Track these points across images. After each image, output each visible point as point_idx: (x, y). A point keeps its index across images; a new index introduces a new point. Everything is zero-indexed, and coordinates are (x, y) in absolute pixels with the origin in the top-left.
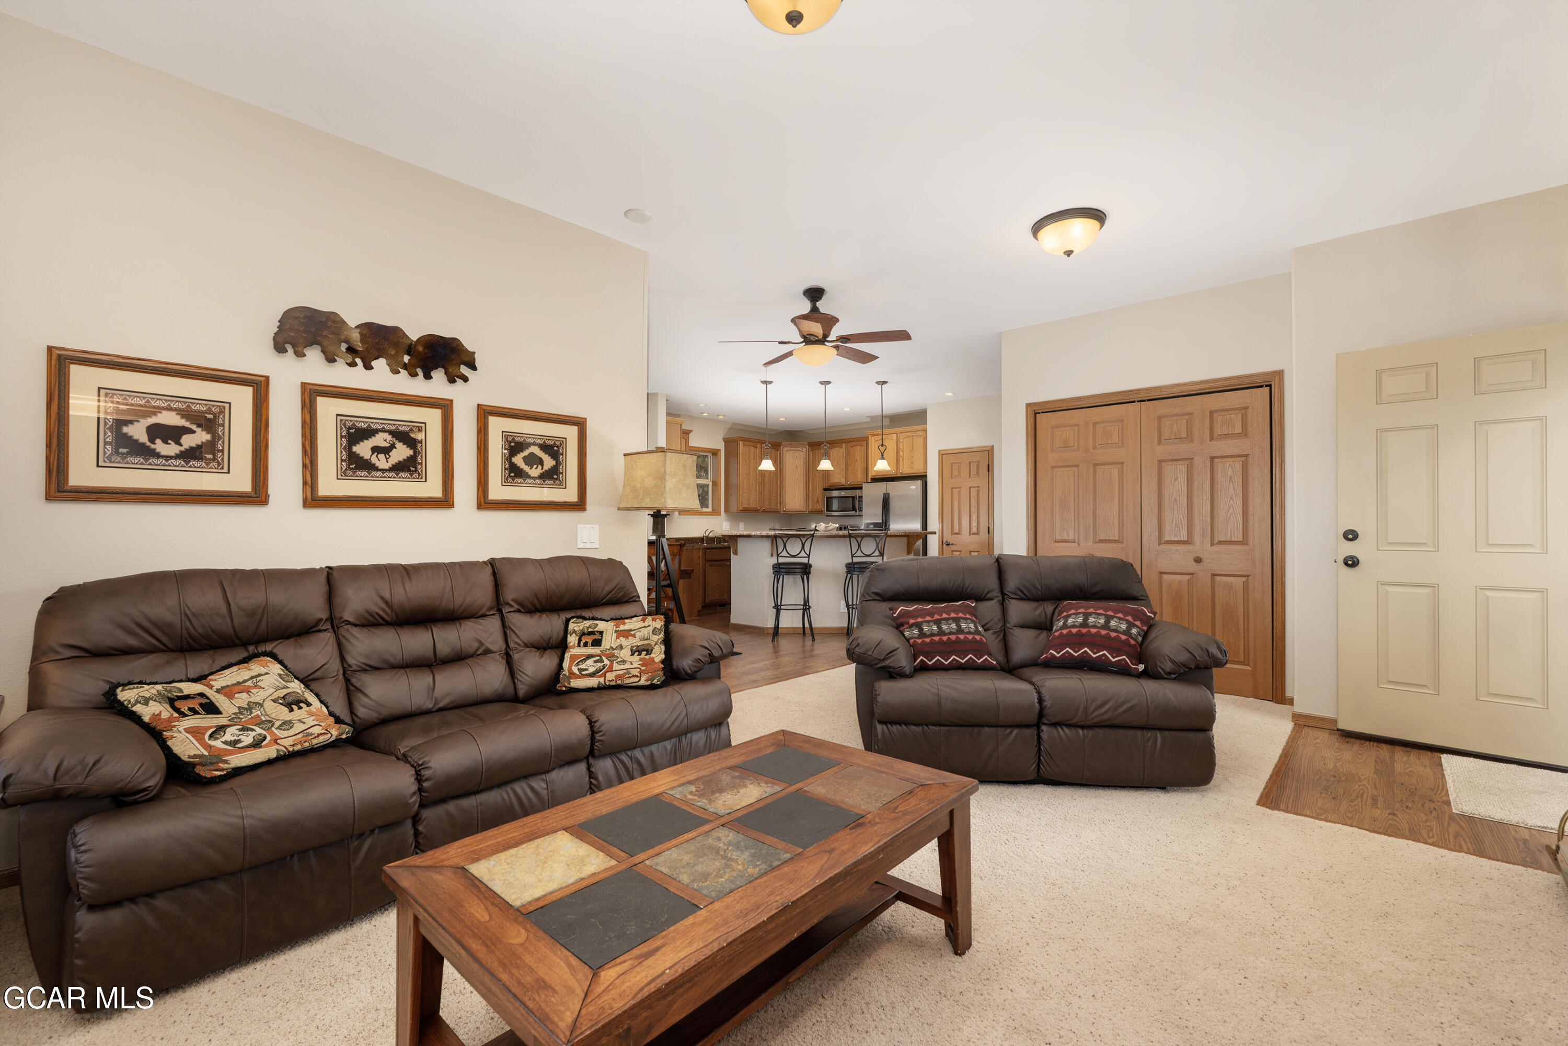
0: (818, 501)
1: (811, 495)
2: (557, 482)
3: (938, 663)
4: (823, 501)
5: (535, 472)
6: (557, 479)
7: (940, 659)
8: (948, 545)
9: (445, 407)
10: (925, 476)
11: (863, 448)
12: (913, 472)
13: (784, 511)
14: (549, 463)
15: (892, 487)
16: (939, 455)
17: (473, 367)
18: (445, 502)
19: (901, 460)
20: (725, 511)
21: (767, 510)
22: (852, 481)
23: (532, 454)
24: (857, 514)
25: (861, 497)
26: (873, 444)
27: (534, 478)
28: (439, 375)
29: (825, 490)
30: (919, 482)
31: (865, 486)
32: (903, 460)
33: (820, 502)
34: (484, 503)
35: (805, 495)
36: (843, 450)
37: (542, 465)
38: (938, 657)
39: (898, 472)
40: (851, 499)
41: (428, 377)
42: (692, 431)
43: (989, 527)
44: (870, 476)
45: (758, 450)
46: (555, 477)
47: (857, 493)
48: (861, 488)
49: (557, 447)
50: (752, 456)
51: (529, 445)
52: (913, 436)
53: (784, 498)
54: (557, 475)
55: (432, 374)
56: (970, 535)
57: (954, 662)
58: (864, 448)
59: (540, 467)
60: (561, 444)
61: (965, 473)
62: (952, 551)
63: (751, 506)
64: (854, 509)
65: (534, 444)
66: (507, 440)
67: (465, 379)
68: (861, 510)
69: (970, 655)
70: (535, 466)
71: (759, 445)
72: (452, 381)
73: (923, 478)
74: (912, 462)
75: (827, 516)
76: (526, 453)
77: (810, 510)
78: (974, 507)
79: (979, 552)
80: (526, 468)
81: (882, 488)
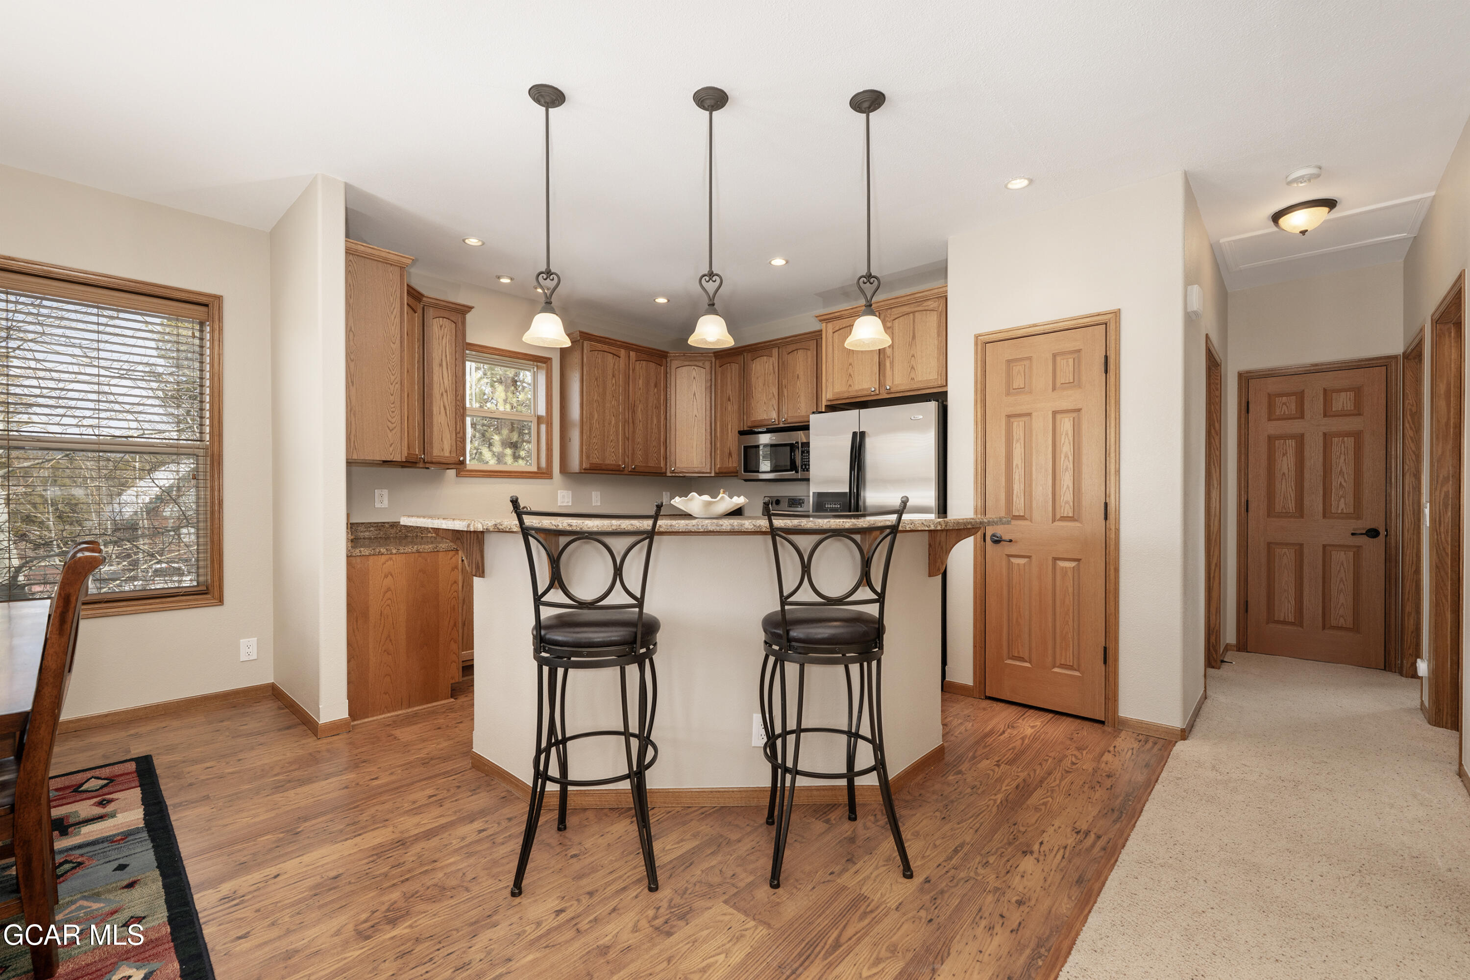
0: (730, 454)
1: (718, 445)
4: (739, 455)
8: (997, 541)
10: (945, 394)
11: (809, 353)
12: (915, 386)
13: (673, 472)
15: (868, 419)
16: (976, 344)
19: (888, 364)
20: (561, 472)
21: (641, 470)
22: (791, 415)
24: (799, 476)
25: (807, 445)
26: (830, 340)
29: (742, 433)
30: (932, 406)
31: (814, 419)
32: (892, 363)
33: (735, 456)
35: (709, 445)
36: (774, 359)
39: (882, 391)
40: (788, 448)
42: (471, 308)
43: (1106, 504)
44: (824, 403)
45: (622, 362)
47: (800, 436)
48: (806, 428)
50: (610, 372)
52: (914, 312)
53: (673, 450)
56: (1054, 521)
58: (811, 354)
61: (1041, 379)
62: (1009, 556)
63: (607, 462)
64: (793, 467)
68: (806, 467)
71: (623, 352)
73: (941, 398)
74: (913, 368)
75: (746, 480)
77: (717, 471)
78: (1066, 456)
79: (1078, 560)
81: (850, 420)
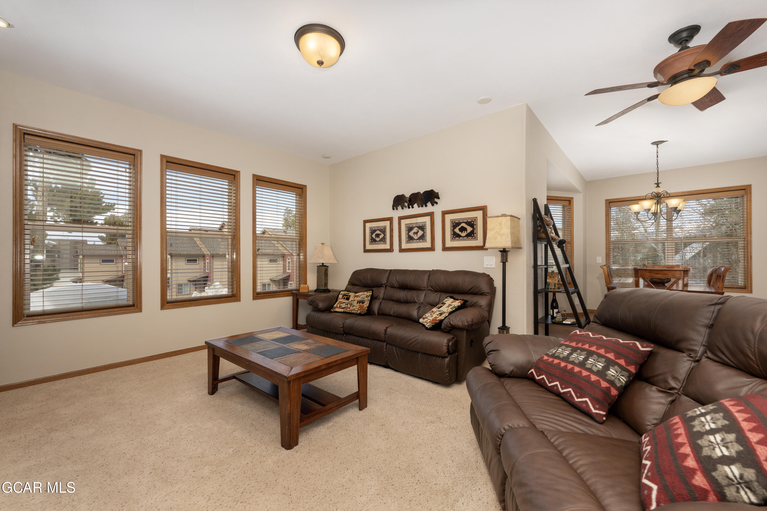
2: (474, 238)
3: (543, 381)
5: (464, 234)
6: (473, 236)
7: (545, 378)
9: (431, 215)
14: (469, 229)
17: (438, 198)
18: (432, 249)
23: (462, 227)
27: (463, 237)
28: (429, 204)
34: (445, 249)
37: (467, 231)
38: (544, 376)
41: (426, 206)
46: (473, 235)
49: (473, 222)
51: (461, 223)
54: (474, 234)
55: (427, 204)
57: (555, 388)
59: (466, 232)
60: (475, 220)
65: (463, 222)
66: (452, 222)
67: (437, 203)
69: (570, 389)
70: (464, 232)
72: (433, 205)
76: (460, 227)
80: (460, 233)
